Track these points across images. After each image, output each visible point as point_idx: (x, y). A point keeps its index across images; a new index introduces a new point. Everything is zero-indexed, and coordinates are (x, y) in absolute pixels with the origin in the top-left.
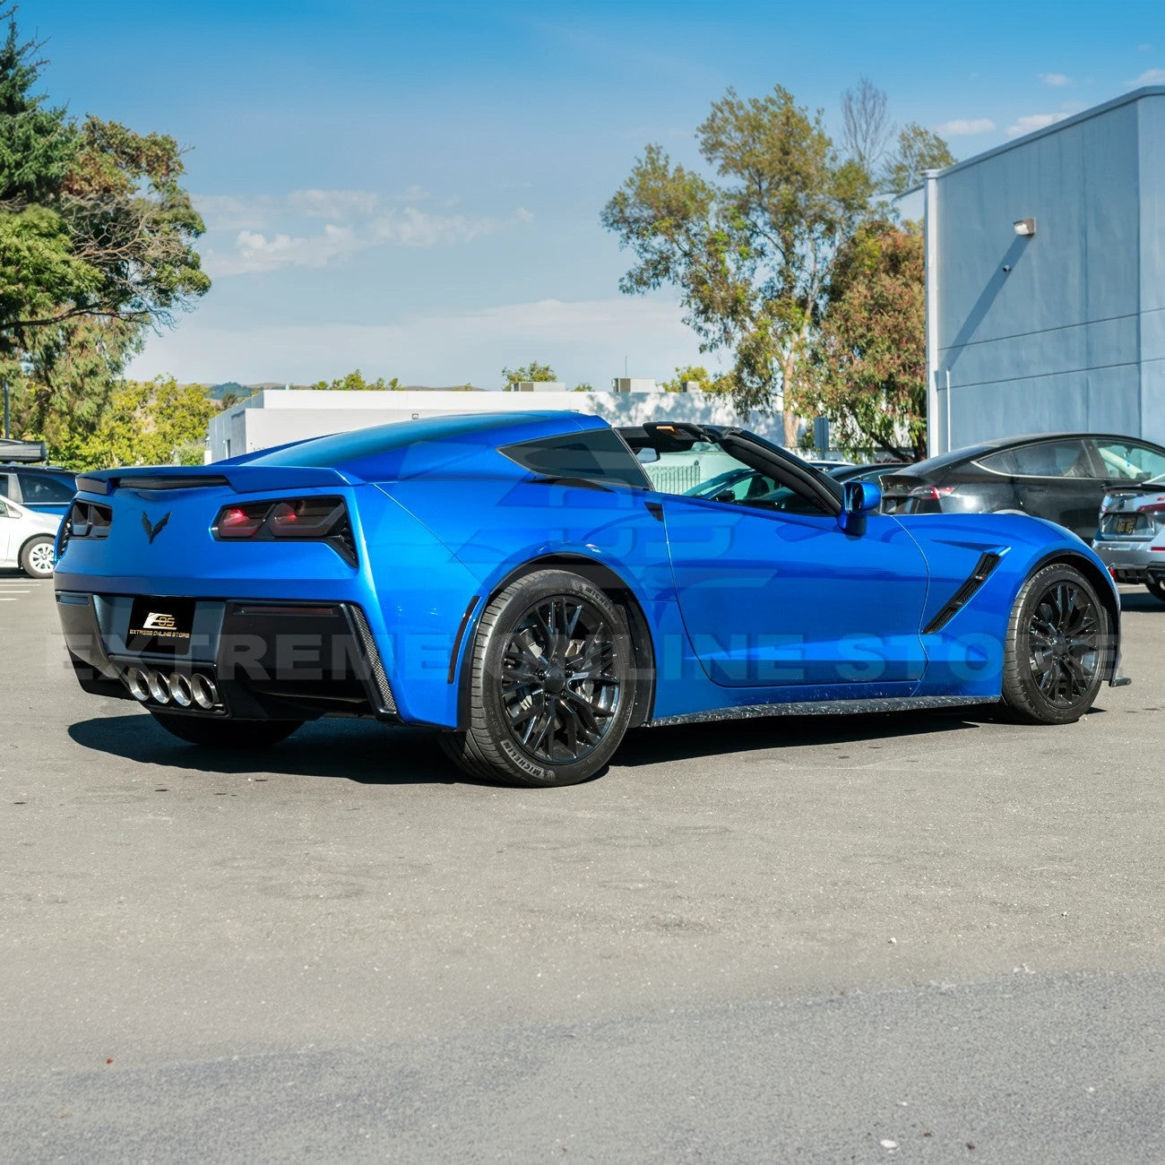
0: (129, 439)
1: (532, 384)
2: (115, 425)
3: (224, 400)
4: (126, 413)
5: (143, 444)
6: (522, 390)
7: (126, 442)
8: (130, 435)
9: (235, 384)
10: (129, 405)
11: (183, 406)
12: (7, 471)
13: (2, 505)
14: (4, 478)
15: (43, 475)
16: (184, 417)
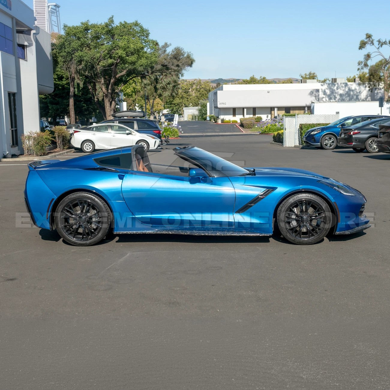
0: (187, 98)
1: (306, 80)
2: (183, 94)
3: (217, 84)
4: (186, 90)
5: (191, 100)
6: (303, 83)
7: (187, 99)
9: (222, 79)
10: (187, 88)
11: (203, 88)
12: (134, 120)
13: (130, 131)
14: (133, 122)
15: (144, 121)
16: (203, 91)
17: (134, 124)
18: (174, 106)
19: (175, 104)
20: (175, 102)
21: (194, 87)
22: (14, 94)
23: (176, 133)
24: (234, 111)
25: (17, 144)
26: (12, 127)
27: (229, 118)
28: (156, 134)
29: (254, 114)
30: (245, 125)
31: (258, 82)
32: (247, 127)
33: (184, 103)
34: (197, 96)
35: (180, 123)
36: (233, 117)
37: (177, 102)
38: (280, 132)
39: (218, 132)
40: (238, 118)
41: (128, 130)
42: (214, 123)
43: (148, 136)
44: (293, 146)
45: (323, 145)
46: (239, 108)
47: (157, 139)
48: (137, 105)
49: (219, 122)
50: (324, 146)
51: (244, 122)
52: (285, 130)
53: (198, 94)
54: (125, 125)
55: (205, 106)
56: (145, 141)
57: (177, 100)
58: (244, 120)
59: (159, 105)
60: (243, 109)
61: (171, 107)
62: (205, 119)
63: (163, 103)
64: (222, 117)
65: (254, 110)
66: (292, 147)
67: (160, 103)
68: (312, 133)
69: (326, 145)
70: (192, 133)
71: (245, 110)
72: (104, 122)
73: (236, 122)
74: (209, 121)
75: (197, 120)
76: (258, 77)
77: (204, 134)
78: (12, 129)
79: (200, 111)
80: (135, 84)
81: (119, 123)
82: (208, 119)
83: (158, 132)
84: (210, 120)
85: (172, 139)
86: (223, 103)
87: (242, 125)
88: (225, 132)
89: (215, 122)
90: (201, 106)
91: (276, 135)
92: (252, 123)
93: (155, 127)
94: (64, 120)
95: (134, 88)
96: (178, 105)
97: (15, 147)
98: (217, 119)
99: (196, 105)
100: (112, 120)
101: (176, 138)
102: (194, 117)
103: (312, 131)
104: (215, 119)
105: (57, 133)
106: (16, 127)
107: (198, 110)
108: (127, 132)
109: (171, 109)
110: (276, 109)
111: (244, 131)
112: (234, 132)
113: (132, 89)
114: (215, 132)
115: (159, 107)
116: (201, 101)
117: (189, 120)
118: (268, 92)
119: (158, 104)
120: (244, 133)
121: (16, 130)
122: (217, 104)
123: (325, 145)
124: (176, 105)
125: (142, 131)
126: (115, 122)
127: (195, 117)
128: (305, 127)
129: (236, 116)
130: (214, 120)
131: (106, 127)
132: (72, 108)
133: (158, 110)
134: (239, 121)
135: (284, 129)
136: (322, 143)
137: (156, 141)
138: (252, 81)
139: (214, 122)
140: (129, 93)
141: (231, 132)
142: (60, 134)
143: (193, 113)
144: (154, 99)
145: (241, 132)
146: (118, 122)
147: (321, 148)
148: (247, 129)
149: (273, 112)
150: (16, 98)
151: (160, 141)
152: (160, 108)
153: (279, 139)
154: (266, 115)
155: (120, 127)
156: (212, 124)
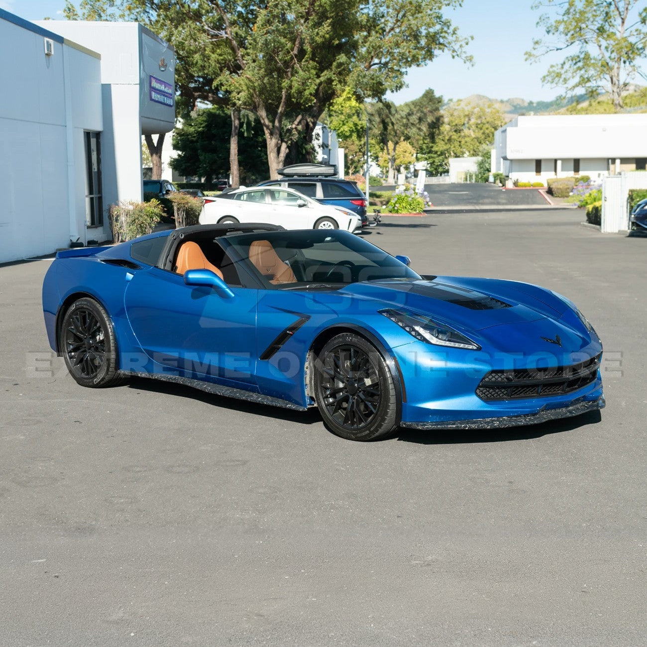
4: (458, 127)
5: (467, 144)
7: (458, 143)
8: (460, 139)
10: (460, 123)
11: (488, 123)
12: (317, 181)
13: (305, 201)
14: (315, 185)
15: (335, 183)
16: (487, 129)
17: (316, 188)
18: (435, 155)
19: (436, 153)
20: (435, 149)
21: (473, 121)
22: (98, 135)
23: (418, 204)
24: (538, 165)
25: (101, 223)
26: (91, 192)
27: (528, 177)
28: (357, 206)
29: (577, 169)
30: (555, 190)
32: (560, 196)
33: (453, 151)
34: (477, 138)
36: (536, 175)
37: (441, 149)
38: (597, 204)
39: (503, 204)
40: (545, 178)
41: (300, 198)
42: (500, 187)
43: (340, 210)
44: (617, 231)
46: (548, 160)
47: (353, 215)
49: (509, 185)
51: (553, 186)
52: (605, 200)
53: (479, 134)
54: (297, 190)
55: (487, 155)
56: (331, 220)
57: (440, 146)
58: (554, 182)
59: (407, 154)
60: (556, 161)
61: (429, 158)
62: (487, 180)
63: (414, 150)
64: (514, 176)
65: (577, 164)
66: (615, 233)
67: (408, 150)
68: (646, 207)
71: (559, 163)
72: (263, 184)
73: (540, 185)
74: (492, 184)
75: (473, 181)
77: (478, 207)
78: (92, 196)
79: (481, 165)
80: (358, 116)
81: (290, 186)
82: (491, 179)
83: (359, 202)
84: (495, 182)
85: (411, 215)
86: (518, 151)
87: (550, 192)
88: (517, 204)
89: (503, 186)
90: (483, 156)
91: (590, 210)
92: (568, 188)
93: (354, 193)
94: (226, 180)
95: (356, 125)
96: (442, 153)
97: (96, 227)
98: (505, 180)
99: (475, 154)
100: (277, 181)
101: (418, 214)
102: (468, 176)
104: (503, 180)
105: (176, 204)
106: (100, 191)
107: (476, 163)
108: (300, 202)
109: (431, 161)
110: (618, 161)
111: (552, 202)
112: (534, 203)
114: (499, 204)
115: (407, 157)
116: (484, 146)
117: (459, 181)
118: (604, 130)
119: (405, 152)
120: (553, 206)
121: (100, 199)
122: (506, 152)
124: (439, 153)
125: (331, 202)
126: (282, 183)
127: (471, 176)
128: (637, 195)
129: (542, 173)
130: (501, 182)
131: (262, 194)
132: (234, 160)
133: (405, 164)
134: (546, 185)
135: (603, 199)
137: (351, 220)
139: (501, 185)
140: (346, 132)
141: (528, 203)
142: (182, 205)
143: (467, 169)
144: (395, 145)
145: (546, 204)
146: (287, 184)
148: (558, 199)
149: (612, 166)
150: (102, 140)
151: (359, 220)
152: (409, 160)
153: (595, 218)
154: (597, 173)
155: (290, 195)
156: (497, 189)
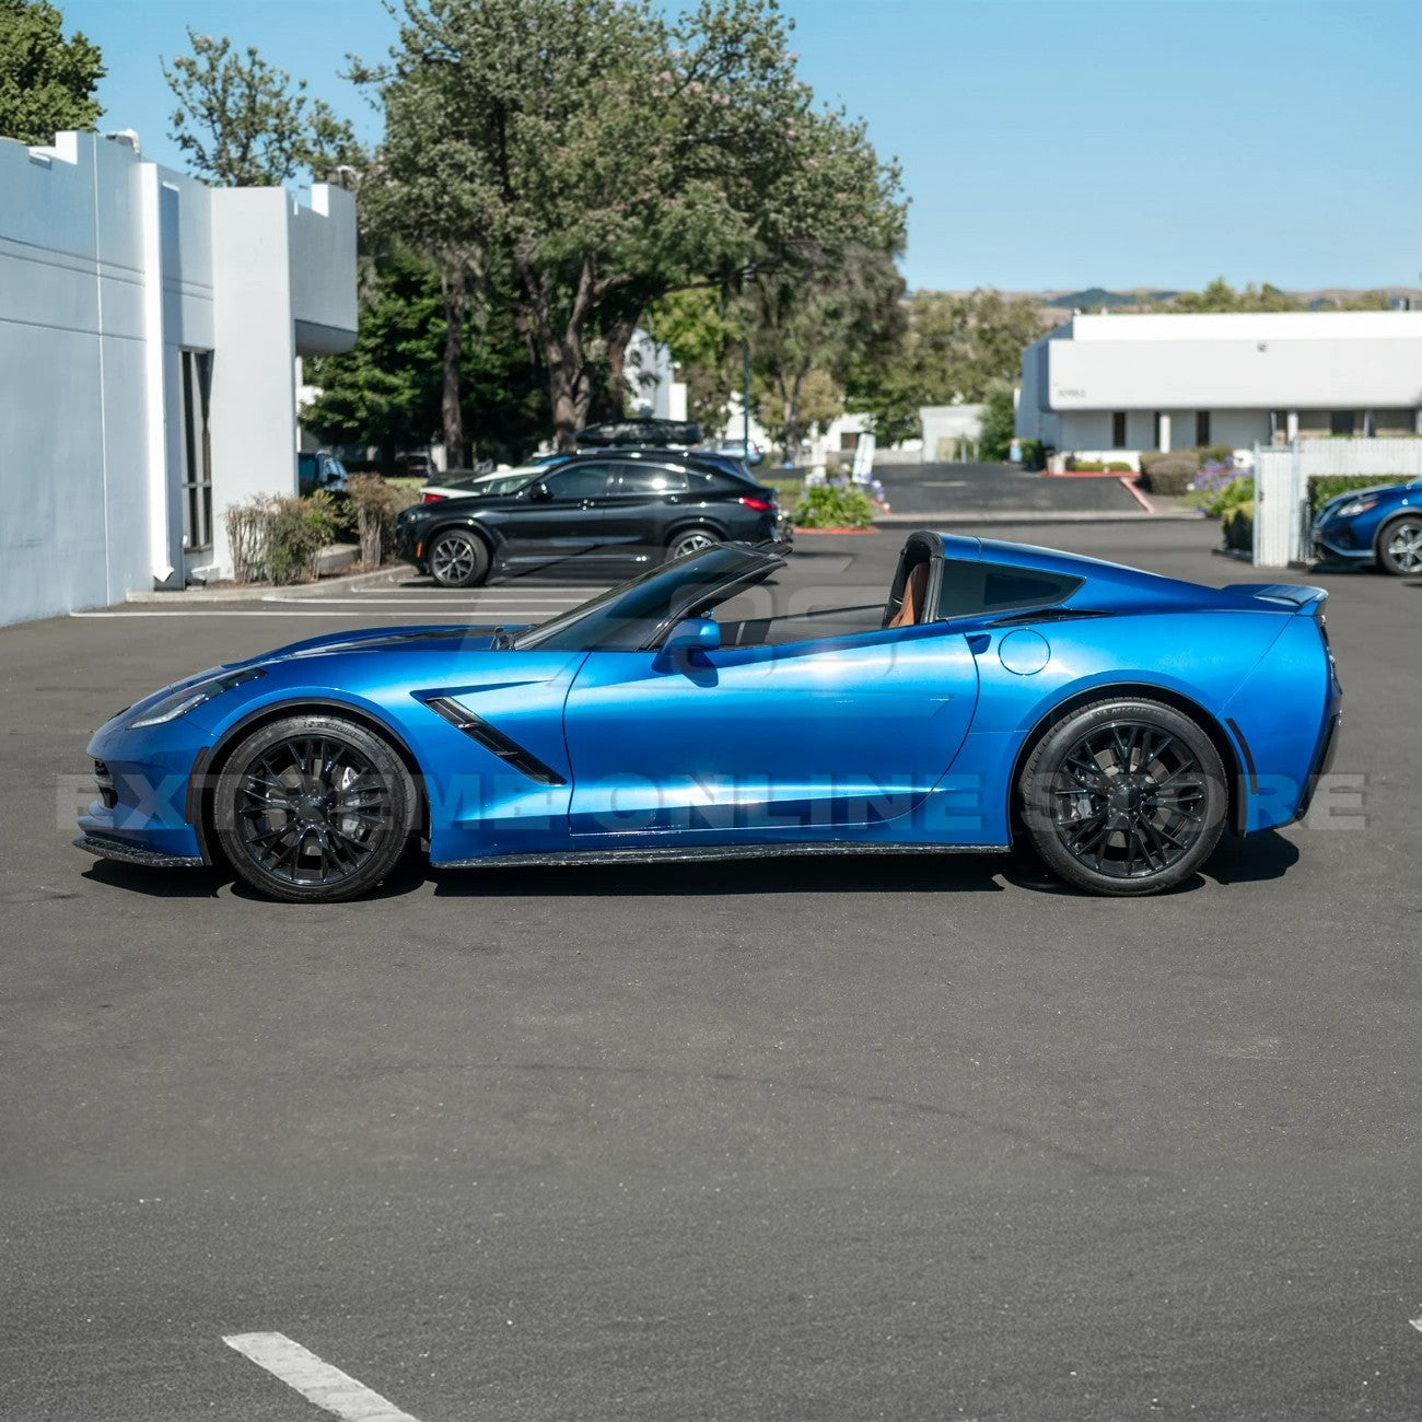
0: (943, 371)
2: (924, 353)
5: (959, 377)
6: (1414, 310)
8: (944, 365)
10: (944, 328)
11: (1005, 328)
16: (1004, 341)
18: (888, 401)
19: (889, 394)
20: (888, 385)
21: (972, 324)
23: (861, 509)
24: (1119, 425)
25: (209, 541)
29: (1204, 437)
30: (1156, 479)
31: (1242, 302)
32: (1166, 491)
33: (929, 391)
34: (982, 363)
35: (878, 471)
36: (1115, 450)
37: (901, 387)
38: (1244, 508)
44: (1285, 561)
45: (1385, 557)
46: (1140, 413)
48: (736, 396)
49: (1057, 467)
50: (1392, 563)
51: (1153, 471)
52: (1261, 500)
53: (986, 354)
55: (1004, 404)
57: (897, 380)
58: (1154, 462)
59: (825, 398)
60: (1157, 414)
61: (873, 406)
62: (1005, 457)
63: (840, 388)
65: (1203, 422)
67: (827, 389)
68: (1344, 512)
69: (1398, 557)
70: (939, 509)
71: (1165, 422)
73: (1125, 468)
75: (976, 458)
76: (1237, 285)
77: (988, 516)
78: (193, 485)
79: (988, 422)
82: (1015, 455)
85: (844, 532)
86: (1074, 393)
87: (1145, 482)
89: (1041, 470)
90: (992, 404)
91: (1231, 519)
92: (1185, 474)
95: (712, 331)
96: (902, 397)
97: (200, 551)
98: (1047, 458)
99: (976, 397)
101: (859, 529)
102: (962, 445)
103: (1345, 503)
105: (363, 503)
106: (207, 476)
107: (980, 418)
110: (1293, 418)
111: (1150, 506)
112: (1112, 507)
113: (702, 332)
115: (824, 404)
116: (998, 381)
117: (943, 459)
118: (1262, 348)
119: (820, 393)
120: (1151, 513)
121: (208, 491)
122: (1048, 395)
123: (1394, 561)
124: (896, 397)
127: (969, 448)
128: (1326, 488)
129: (1127, 446)
132: (452, 409)
133: (821, 419)
134: (1136, 468)
135: (1257, 496)
136: (1383, 553)
138: (1217, 300)
140: (692, 346)
142: (376, 505)
143: (960, 432)
144: (799, 377)
145: (1139, 510)
147: (1380, 568)
148: (1162, 498)
149: (1279, 430)
150: (212, 369)
152: (829, 410)
153: (1242, 537)
